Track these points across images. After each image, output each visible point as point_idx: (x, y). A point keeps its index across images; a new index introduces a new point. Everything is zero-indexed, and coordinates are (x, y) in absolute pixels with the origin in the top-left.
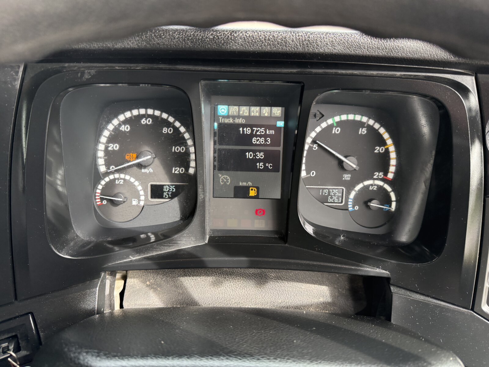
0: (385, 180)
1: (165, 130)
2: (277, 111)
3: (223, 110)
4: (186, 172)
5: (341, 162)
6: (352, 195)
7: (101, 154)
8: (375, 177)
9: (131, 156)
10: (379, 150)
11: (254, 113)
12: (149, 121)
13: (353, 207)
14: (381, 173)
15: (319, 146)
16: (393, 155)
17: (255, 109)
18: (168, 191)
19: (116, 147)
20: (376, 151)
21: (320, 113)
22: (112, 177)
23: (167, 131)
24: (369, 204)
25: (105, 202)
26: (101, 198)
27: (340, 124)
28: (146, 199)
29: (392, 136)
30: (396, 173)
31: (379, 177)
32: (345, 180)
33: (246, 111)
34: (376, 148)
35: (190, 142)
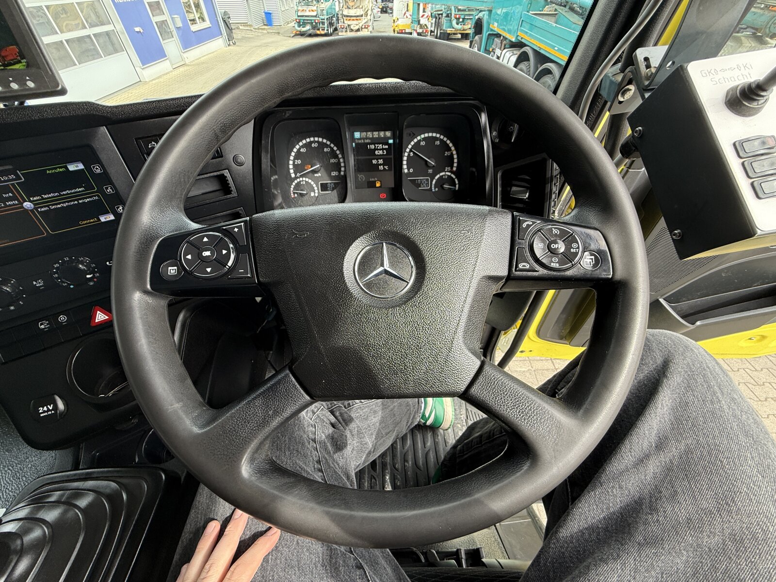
0: (452, 172)
1: (325, 150)
2: (388, 133)
3: (357, 135)
4: (339, 174)
5: (427, 162)
6: (434, 181)
7: (291, 167)
8: (446, 170)
9: (308, 166)
10: (447, 154)
11: (375, 135)
12: (316, 145)
13: (435, 189)
14: (449, 168)
15: (414, 153)
16: (455, 156)
17: (376, 133)
18: (330, 186)
19: (299, 162)
20: (446, 155)
21: (413, 133)
22: (298, 180)
23: (327, 150)
24: (443, 186)
25: (296, 195)
26: (293, 192)
27: (424, 139)
28: (319, 192)
29: (454, 145)
30: (457, 167)
31: (448, 170)
32: (430, 173)
33: (371, 135)
34: (446, 152)
35: (340, 156)
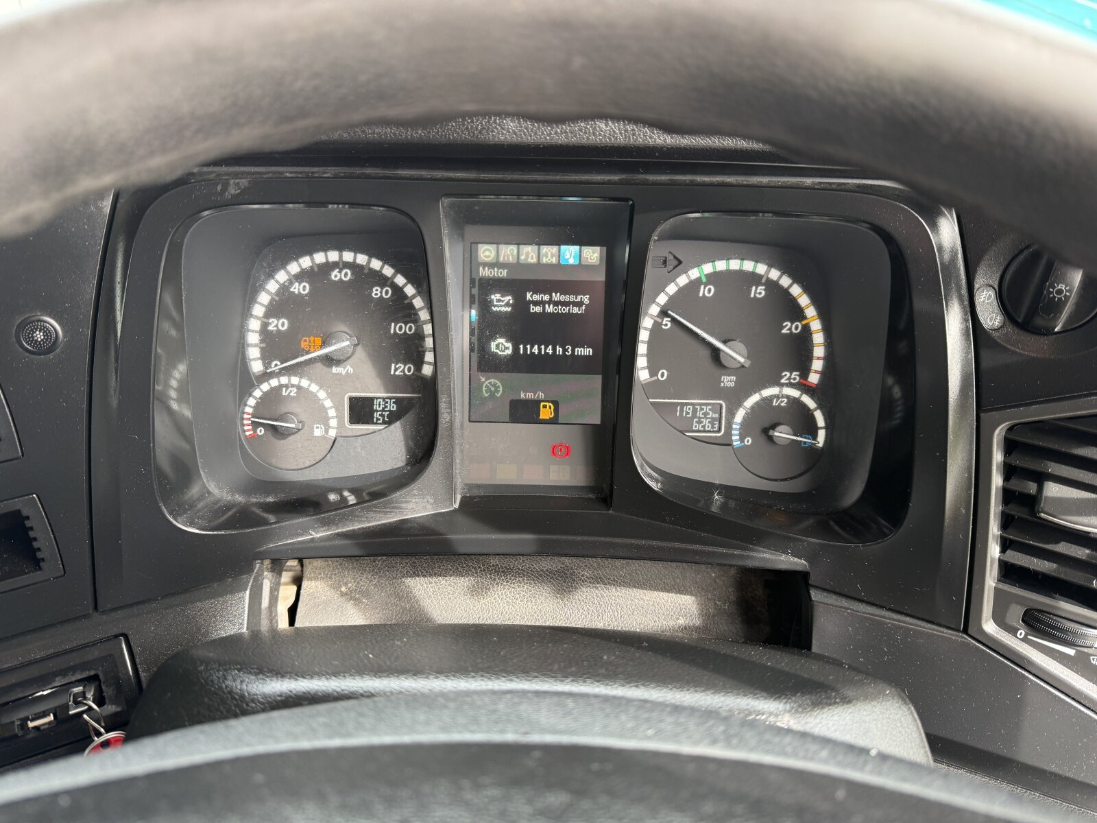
0: (803, 387)
1: (376, 292)
2: (591, 254)
3: (486, 252)
4: (416, 373)
5: (715, 352)
6: (740, 416)
7: (253, 338)
8: (783, 381)
9: (312, 341)
10: (789, 327)
11: (547, 257)
12: (346, 275)
13: (742, 440)
14: (794, 373)
15: (674, 320)
16: (818, 338)
17: (549, 250)
18: (383, 410)
19: (283, 325)
20: (784, 331)
21: (675, 257)
22: (274, 382)
23: (381, 292)
24: (771, 432)
25: (261, 430)
26: (253, 422)
27: (713, 278)
28: (341, 424)
29: (815, 301)
30: (824, 374)
31: (792, 381)
32: (725, 388)
33: (532, 254)
34: (784, 324)
35: (424, 315)
